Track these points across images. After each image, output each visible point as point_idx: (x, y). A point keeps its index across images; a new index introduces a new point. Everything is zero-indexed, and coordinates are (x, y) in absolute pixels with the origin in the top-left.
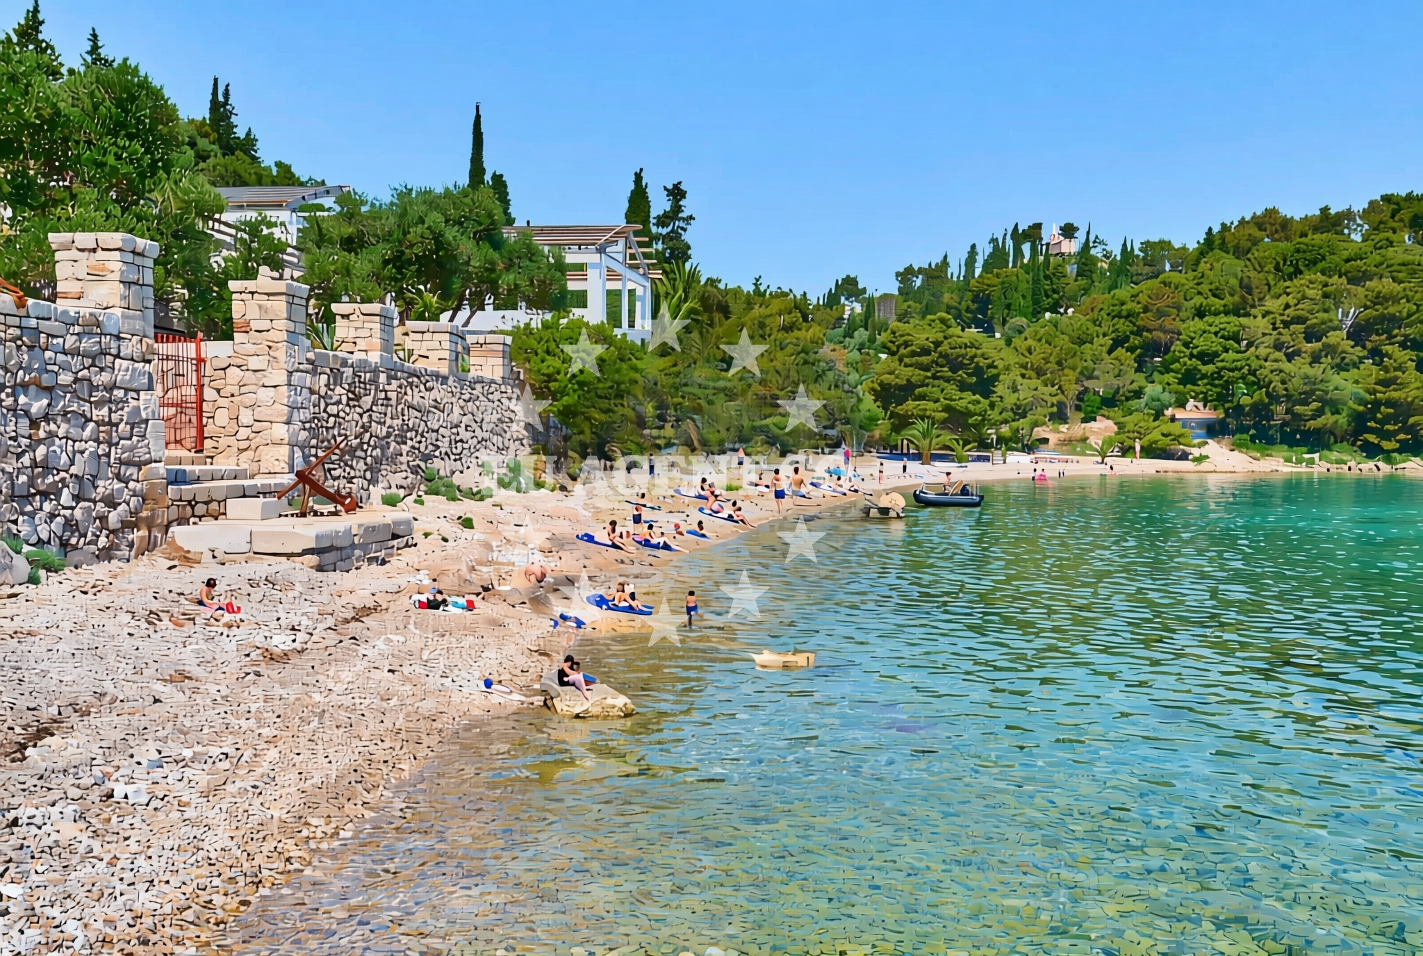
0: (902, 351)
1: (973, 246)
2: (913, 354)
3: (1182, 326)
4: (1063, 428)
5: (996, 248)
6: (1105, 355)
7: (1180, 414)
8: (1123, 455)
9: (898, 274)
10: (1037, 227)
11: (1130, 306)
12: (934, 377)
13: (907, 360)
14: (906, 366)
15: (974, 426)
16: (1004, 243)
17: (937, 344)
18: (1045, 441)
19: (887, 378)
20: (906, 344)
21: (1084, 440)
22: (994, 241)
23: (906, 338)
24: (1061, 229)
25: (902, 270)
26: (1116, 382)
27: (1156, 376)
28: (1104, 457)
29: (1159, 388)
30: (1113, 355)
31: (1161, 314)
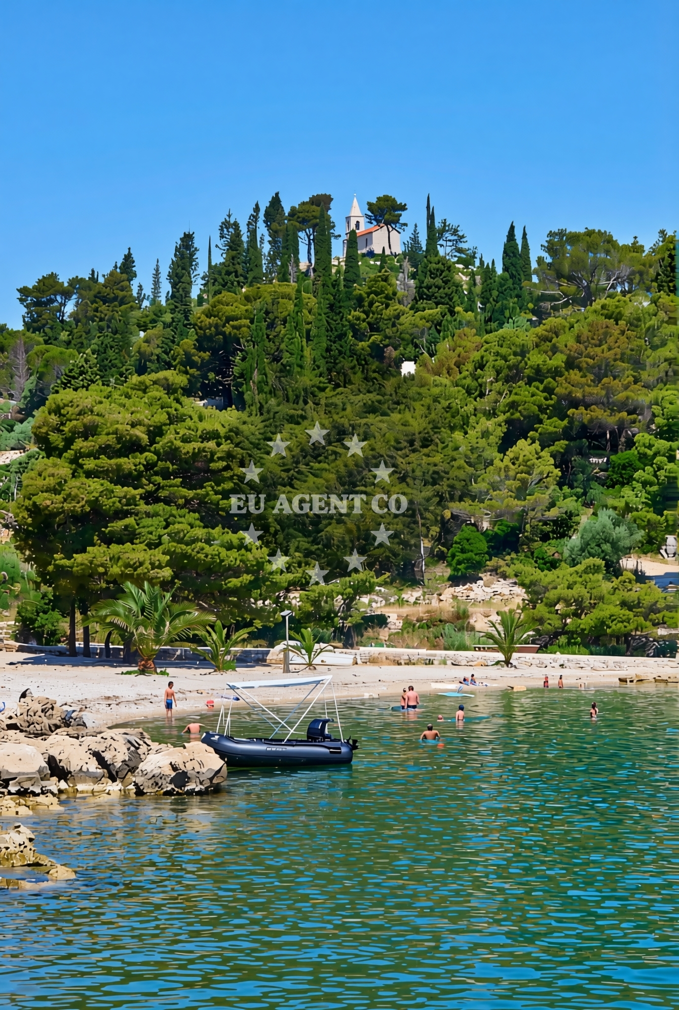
0: (80, 444)
1: (188, 239)
2: (105, 450)
3: (644, 398)
4: (412, 595)
5: (234, 244)
6: (492, 453)
7: (651, 567)
8: (543, 649)
9: (24, 292)
10: (322, 202)
11: (536, 359)
12: (150, 498)
13: (90, 464)
14: (89, 474)
15: (234, 592)
16: (253, 233)
17: (156, 432)
18: (381, 621)
19: (45, 500)
20: (89, 432)
21: (461, 618)
22: (229, 226)
23: (88, 419)
24: (371, 206)
25: (31, 284)
26: (517, 505)
27: (596, 490)
28: (508, 653)
29: (605, 517)
30: (511, 453)
31: (601, 372)
